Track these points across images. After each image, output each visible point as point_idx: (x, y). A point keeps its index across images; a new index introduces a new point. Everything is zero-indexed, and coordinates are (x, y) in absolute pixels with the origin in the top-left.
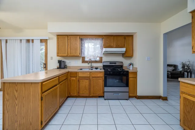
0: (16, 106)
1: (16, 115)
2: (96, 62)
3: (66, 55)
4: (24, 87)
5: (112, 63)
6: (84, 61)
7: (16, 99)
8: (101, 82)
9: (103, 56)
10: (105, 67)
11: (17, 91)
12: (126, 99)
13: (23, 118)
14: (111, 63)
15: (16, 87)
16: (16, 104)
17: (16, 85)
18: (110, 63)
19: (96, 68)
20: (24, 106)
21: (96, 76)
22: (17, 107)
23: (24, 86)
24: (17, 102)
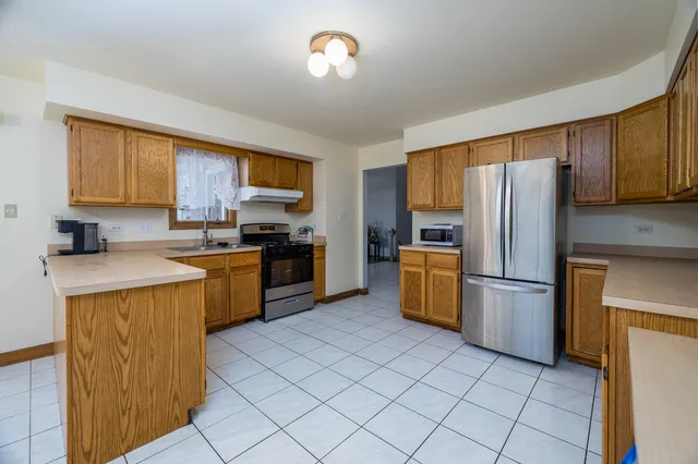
0: (122, 362)
1: (124, 392)
2: (219, 224)
3: (118, 200)
4: (151, 302)
5: (265, 228)
6: (175, 225)
7: (125, 343)
8: (255, 278)
9: (237, 207)
10: (247, 239)
11: (125, 317)
12: (309, 309)
13: (151, 392)
14: (263, 226)
15: (122, 305)
16: (122, 356)
17: (124, 300)
18: (261, 229)
19: (224, 245)
20: (152, 356)
21: (242, 264)
22: (126, 368)
23: (154, 297)
24: (125, 350)
